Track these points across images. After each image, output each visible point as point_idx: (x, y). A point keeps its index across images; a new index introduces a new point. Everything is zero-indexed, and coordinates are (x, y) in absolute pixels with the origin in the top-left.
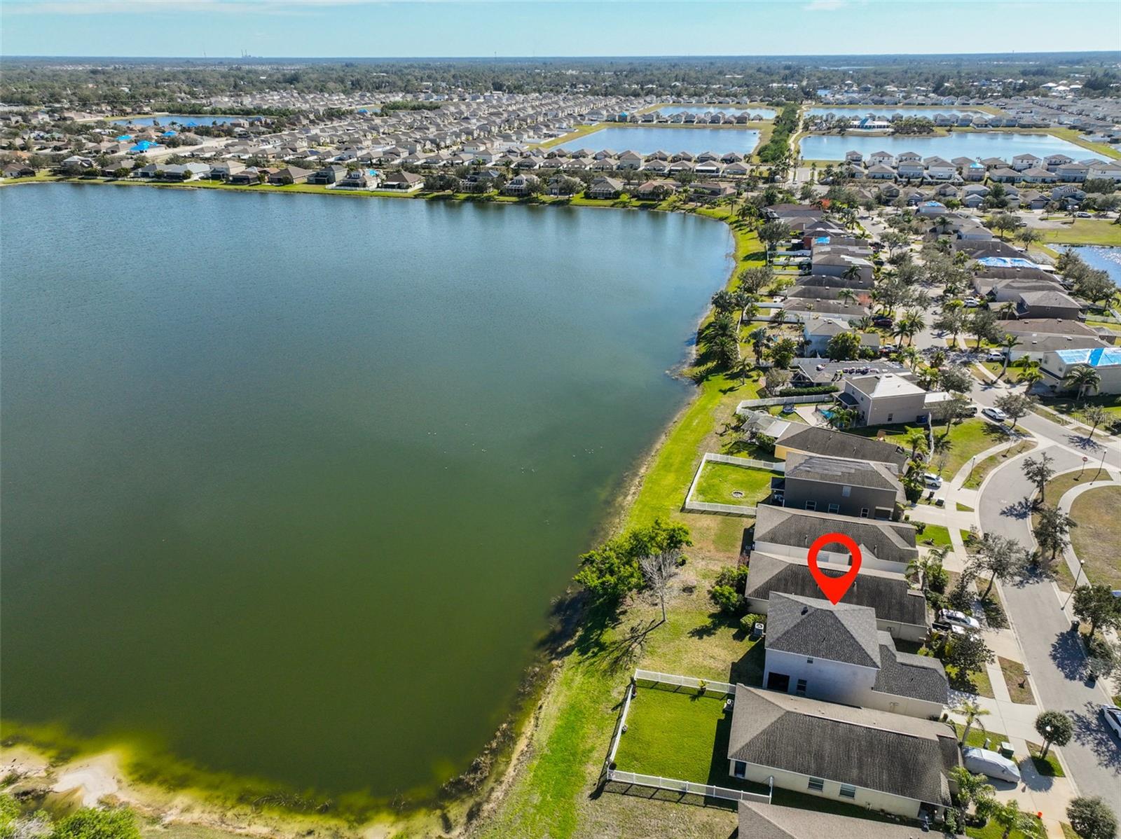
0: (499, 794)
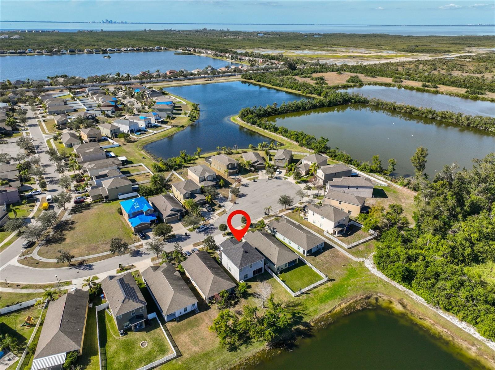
0: (358, 298)
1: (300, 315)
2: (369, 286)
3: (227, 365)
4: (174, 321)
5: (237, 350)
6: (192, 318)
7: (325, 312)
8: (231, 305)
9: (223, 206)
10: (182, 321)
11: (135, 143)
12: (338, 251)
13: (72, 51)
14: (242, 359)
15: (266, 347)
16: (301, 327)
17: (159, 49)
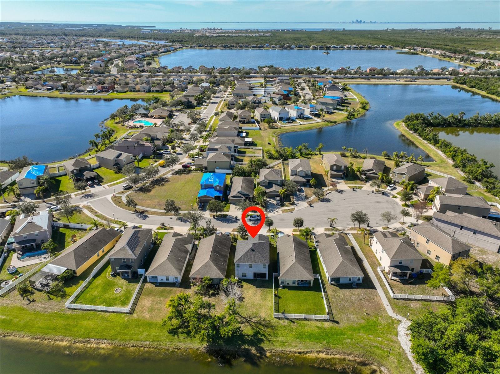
0: (350, 357)
1: (263, 337)
2: (378, 351)
3: (156, 343)
4: (154, 284)
5: (176, 335)
6: (168, 288)
7: (294, 350)
8: (209, 295)
9: (296, 204)
10: (159, 288)
11: (275, 130)
12: (377, 295)
13: (300, 47)
14: (172, 346)
15: (202, 348)
16: (253, 351)
17: (384, 48)
